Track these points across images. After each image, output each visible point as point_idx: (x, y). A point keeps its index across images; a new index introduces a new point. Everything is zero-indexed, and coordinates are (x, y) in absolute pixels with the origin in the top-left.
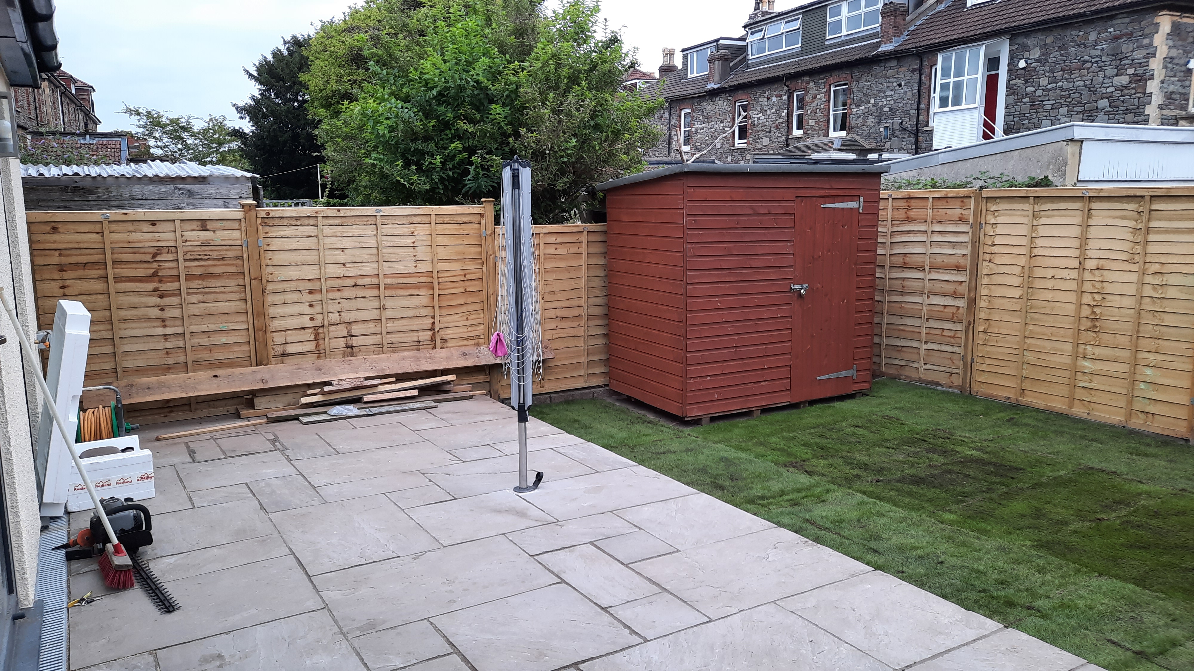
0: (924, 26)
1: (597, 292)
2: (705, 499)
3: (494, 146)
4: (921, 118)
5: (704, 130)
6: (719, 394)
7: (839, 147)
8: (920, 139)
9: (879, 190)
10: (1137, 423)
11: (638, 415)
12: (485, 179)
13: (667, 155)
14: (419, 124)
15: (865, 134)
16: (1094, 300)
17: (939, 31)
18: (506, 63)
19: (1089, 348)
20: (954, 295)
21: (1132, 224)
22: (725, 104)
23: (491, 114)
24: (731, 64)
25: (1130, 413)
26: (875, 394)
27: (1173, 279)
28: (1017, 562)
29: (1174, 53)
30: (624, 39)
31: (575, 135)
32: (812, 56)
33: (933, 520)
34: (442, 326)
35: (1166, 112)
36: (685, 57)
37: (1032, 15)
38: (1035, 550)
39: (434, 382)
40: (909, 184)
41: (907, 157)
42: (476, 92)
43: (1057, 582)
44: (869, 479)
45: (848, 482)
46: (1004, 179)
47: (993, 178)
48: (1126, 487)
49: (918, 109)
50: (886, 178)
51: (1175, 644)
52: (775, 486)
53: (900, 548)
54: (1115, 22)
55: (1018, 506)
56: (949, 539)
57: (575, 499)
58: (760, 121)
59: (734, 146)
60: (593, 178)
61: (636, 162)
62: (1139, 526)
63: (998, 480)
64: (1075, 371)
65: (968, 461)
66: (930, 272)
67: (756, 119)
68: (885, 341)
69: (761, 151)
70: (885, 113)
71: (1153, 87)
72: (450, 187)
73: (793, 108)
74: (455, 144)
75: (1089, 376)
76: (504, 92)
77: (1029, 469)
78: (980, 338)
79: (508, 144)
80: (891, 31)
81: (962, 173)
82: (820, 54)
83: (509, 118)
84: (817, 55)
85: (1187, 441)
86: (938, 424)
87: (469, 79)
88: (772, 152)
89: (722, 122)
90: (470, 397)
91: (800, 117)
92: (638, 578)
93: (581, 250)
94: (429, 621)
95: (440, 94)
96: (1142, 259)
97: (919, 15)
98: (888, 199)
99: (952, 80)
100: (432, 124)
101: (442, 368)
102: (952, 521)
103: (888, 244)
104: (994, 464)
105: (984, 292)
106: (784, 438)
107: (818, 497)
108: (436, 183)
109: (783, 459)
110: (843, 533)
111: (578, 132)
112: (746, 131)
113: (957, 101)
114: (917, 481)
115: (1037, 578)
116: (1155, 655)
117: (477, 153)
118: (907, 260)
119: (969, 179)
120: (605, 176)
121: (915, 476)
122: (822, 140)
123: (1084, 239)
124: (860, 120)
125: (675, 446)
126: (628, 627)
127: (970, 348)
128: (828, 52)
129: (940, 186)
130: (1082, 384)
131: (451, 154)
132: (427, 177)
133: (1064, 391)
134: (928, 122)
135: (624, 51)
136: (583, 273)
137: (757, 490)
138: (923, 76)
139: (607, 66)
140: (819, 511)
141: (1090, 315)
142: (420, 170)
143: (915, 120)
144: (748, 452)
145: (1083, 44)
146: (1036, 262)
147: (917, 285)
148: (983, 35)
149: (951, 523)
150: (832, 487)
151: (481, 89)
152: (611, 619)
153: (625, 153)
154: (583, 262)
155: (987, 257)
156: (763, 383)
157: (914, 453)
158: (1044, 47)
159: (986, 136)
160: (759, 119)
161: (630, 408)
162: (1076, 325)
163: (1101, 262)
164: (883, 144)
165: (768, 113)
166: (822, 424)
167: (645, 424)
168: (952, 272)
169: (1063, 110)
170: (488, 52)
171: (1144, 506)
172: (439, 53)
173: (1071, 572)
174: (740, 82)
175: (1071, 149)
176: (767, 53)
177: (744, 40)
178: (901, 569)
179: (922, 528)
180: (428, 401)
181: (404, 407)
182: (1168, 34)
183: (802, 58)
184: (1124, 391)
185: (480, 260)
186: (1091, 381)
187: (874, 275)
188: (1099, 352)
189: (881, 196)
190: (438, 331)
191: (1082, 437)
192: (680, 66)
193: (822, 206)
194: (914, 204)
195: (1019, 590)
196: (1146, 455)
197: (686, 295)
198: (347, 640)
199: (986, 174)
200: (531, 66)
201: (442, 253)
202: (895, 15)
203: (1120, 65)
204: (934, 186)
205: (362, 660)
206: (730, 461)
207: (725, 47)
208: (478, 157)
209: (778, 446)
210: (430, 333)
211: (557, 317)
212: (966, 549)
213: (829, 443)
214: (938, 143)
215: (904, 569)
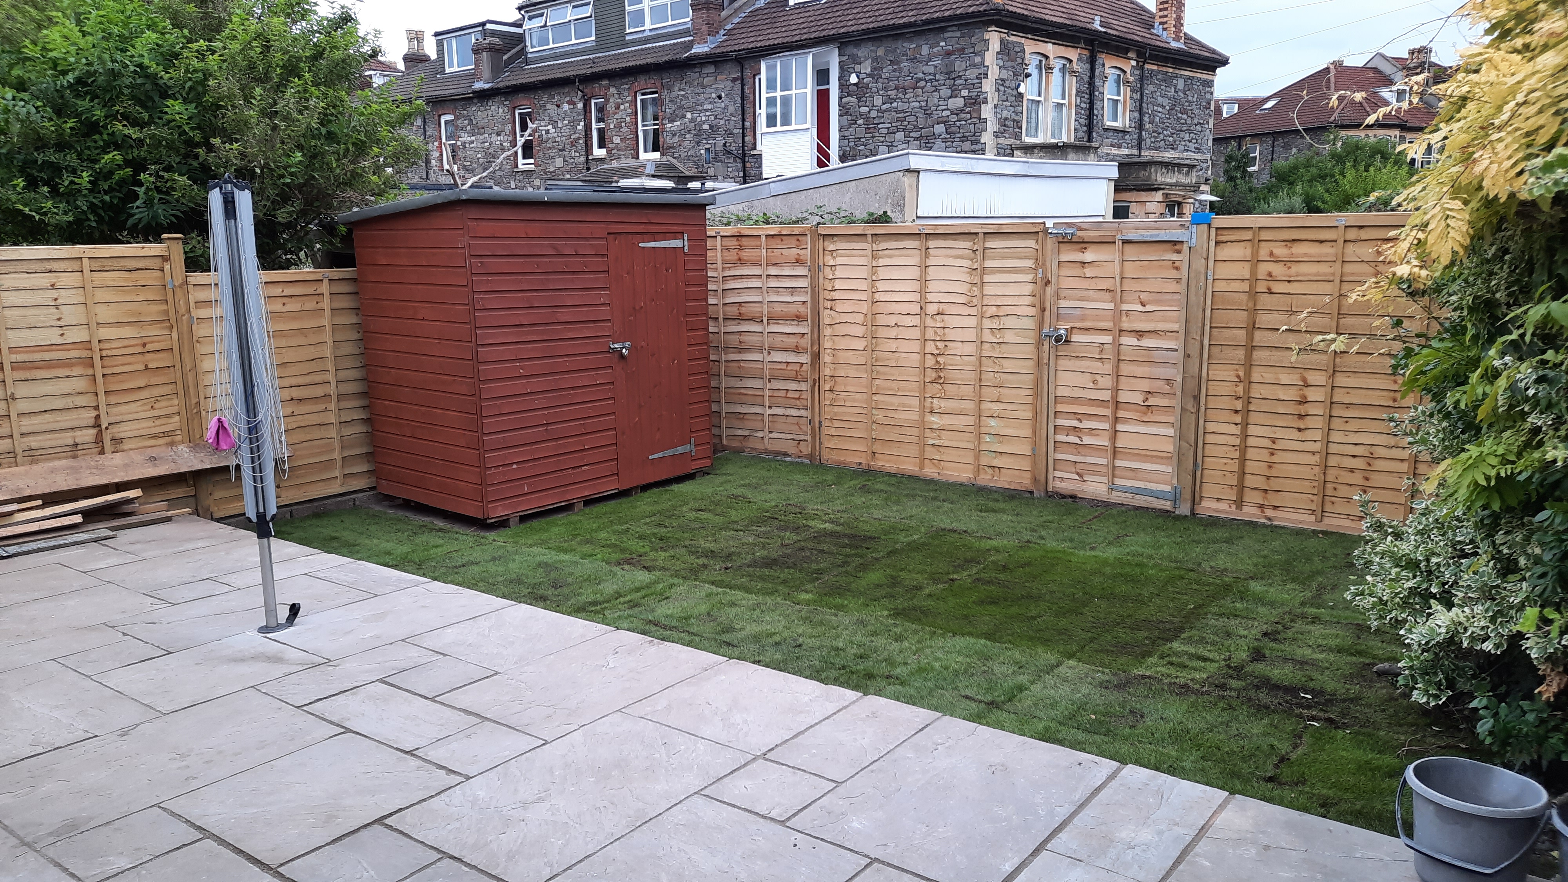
0: (743, 25)
1: (350, 363)
2: (525, 610)
3: (175, 160)
4: (747, 139)
5: (474, 145)
6: (529, 485)
7: (653, 173)
8: (748, 165)
9: (705, 225)
10: (985, 479)
11: (421, 523)
12: (164, 207)
13: (425, 177)
14: (47, 124)
15: (683, 156)
16: (938, 349)
17: (760, 33)
18: (184, 41)
19: (935, 401)
20: (797, 350)
21: (967, 263)
22: (501, 110)
23: (166, 113)
24: (505, 57)
25: (978, 469)
26: (718, 472)
27: (1009, 322)
28: (875, 634)
29: (1005, 74)
30: (359, 17)
31: (300, 147)
32: (610, 53)
33: (788, 602)
34: (112, 420)
35: (1001, 141)
36: (440, 44)
37: (861, 21)
38: (892, 619)
39: (107, 501)
40: (739, 220)
41: (734, 186)
42: (139, 81)
43: (914, 648)
44: (717, 567)
45: (694, 573)
46: (843, 214)
47: (830, 213)
48: (977, 545)
49: (743, 128)
50: (712, 211)
51: (1021, 689)
52: (609, 588)
53: (755, 637)
54: (947, 35)
55: (874, 576)
56: (806, 620)
57: (350, 632)
58: (549, 136)
59: (517, 167)
60: (330, 206)
61: (391, 185)
62: (989, 582)
63: (853, 552)
64: (924, 427)
65: (821, 536)
66: (768, 324)
67: (544, 132)
68: (725, 408)
69: (554, 176)
70: (705, 131)
71: (987, 111)
72: (107, 218)
73: (591, 120)
74: (110, 155)
75: (937, 432)
76: (185, 82)
77: (883, 537)
78: (827, 398)
79: (196, 157)
80: (704, 28)
81: (798, 206)
82: (620, 51)
83: (196, 121)
84: (617, 52)
85: (1032, 493)
86: (789, 499)
87: (127, 62)
88: (568, 176)
89: (498, 134)
90: (168, 519)
91: (601, 132)
92: (448, 712)
93: (320, 305)
94: (159, 807)
95: (79, 81)
96: (980, 302)
97: (736, 11)
98: (716, 237)
99: (778, 94)
100: (69, 125)
101: (117, 480)
102: (809, 600)
103: (720, 291)
104: (848, 536)
105: (828, 345)
106: (614, 532)
107: (661, 594)
108: (84, 212)
109: (616, 556)
110: (692, 630)
111: (303, 143)
112: (531, 148)
113: (786, 122)
114: (770, 563)
115: (895, 646)
116: (1004, 703)
117: (148, 169)
118: (743, 310)
119: (805, 215)
120: (348, 204)
121: (766, 558)
122: (630, 163)
123: (924, 281)
124: (676, 139)
125: (477, 555)
126: (444, 768)
127: (817, 410)
128: (630, 49)
129: (774, 223)
130: (931, 442)
131: (105, 170)
132: (68, 202)
133: (914, 451)
134: (755, 144)
135: (361, 33)
136: (327, 337)
137: (587, 596)
138: (746, 87)
139: (338, 55)
140: (663, 610)
141: (935, 365)
142: (55, 192)
143: (741, 141)
144: (573, 553)
145: (916, 58)
146: (880, 307)
147: (755, 340)
148: (810, 41)
149: (808, 603)
150: (676, 580)
151: (147, 76)
152: (419, 762)
153: (374, 174)
154: (326, 321)
155: (828, 304)
156: (584, 468)
157: (765, 533)
158: (875, 59)
159: (821, 164)
160: (547, 132)
161: (410, 515)
162: (922, 376)
163: (942, 306)
164: (705, 170)
165: (560, 125)
166: (659, 511)
167: (434, 533)
168: (793, 323)
169: (900, 135)
170: (155, 24)
171: (993, 562)
172: (73, 21)
173: (927, 636)
174: (519, 82)
175: (908, 180)
176: (551, 46)
177: (520, 26)
178: (757, 658)
179: (778, 612)
180: (102, 529)
181: (61, 541)
182: (997, 53)
183: (597, 55)
184: (971, 446)
185: (166, 321)
186: (939, 437)
187: (707, 329)
188: (945, 404)
189: (709, 233)
190: (107, 428)
191: (935, 499)
192: (433, 56)
193: (640, 245)
194: (745, 243)
195: (877, 661)
196: (994, 511)
197: (476, 359)
198: (36, 851)
199: (822, 209)
200: (225, 49)
201: (104, 314)
202: (708, 8)
203: (954, 85)
204: (767, 222)
205: (65, 870)
206: (550, 565)
207: (494, 33)
208: (150, 175)
209: (609, 542)
210: (93, 431)
211: (292, 399)
212: (823, 628)
213: (669, 532)
214: (769, 170)
215: (761, 658)
